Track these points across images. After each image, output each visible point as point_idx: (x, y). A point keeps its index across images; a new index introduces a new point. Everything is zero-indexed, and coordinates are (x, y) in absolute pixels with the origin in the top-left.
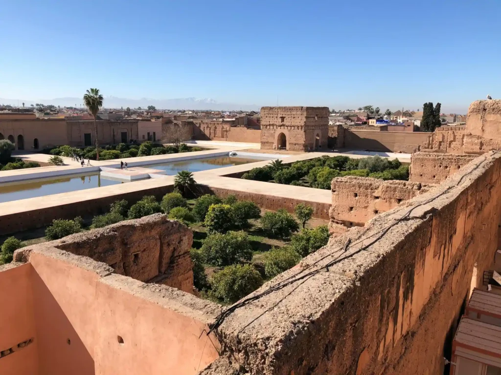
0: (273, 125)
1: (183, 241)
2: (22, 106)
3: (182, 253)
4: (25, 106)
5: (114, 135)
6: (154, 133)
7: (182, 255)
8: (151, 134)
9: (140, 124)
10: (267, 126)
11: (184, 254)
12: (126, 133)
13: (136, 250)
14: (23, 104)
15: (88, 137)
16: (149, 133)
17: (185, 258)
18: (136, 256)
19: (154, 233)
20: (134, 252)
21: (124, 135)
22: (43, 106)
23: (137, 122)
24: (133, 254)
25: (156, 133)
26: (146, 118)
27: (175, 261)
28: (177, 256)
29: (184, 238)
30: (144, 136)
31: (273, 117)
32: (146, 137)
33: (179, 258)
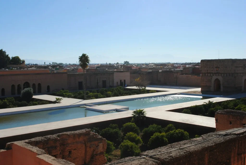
0: (210, 73)
1: (100, 146)
2: (44, 64)
3: (99, 153)
4: (46, 64)
5: (97, 82)
6: (125, 81)
7: (98, 154)
8: (123, 81)
9: (115, 74)
10: (205, 74)
11: (100, 153)
12: (106, 80)
13: (70, 148)
14: (45, 63)
15: (80, 84)
16: (121, 81)
17: (101, 156)
18: (70, 152)
19: (81, 139)
20: (68, 150)
21: (104, 82)
22: (56, 63)
23: (113, 73)
24: (68, 151)
25: (126, 81)
26: (120, 70)
27: (94, 157)
28: (95, 154)
29: (100, 144)
30: (117, 83)
31: (210, 67)
32: (119, 83)
33: (97, 156)
